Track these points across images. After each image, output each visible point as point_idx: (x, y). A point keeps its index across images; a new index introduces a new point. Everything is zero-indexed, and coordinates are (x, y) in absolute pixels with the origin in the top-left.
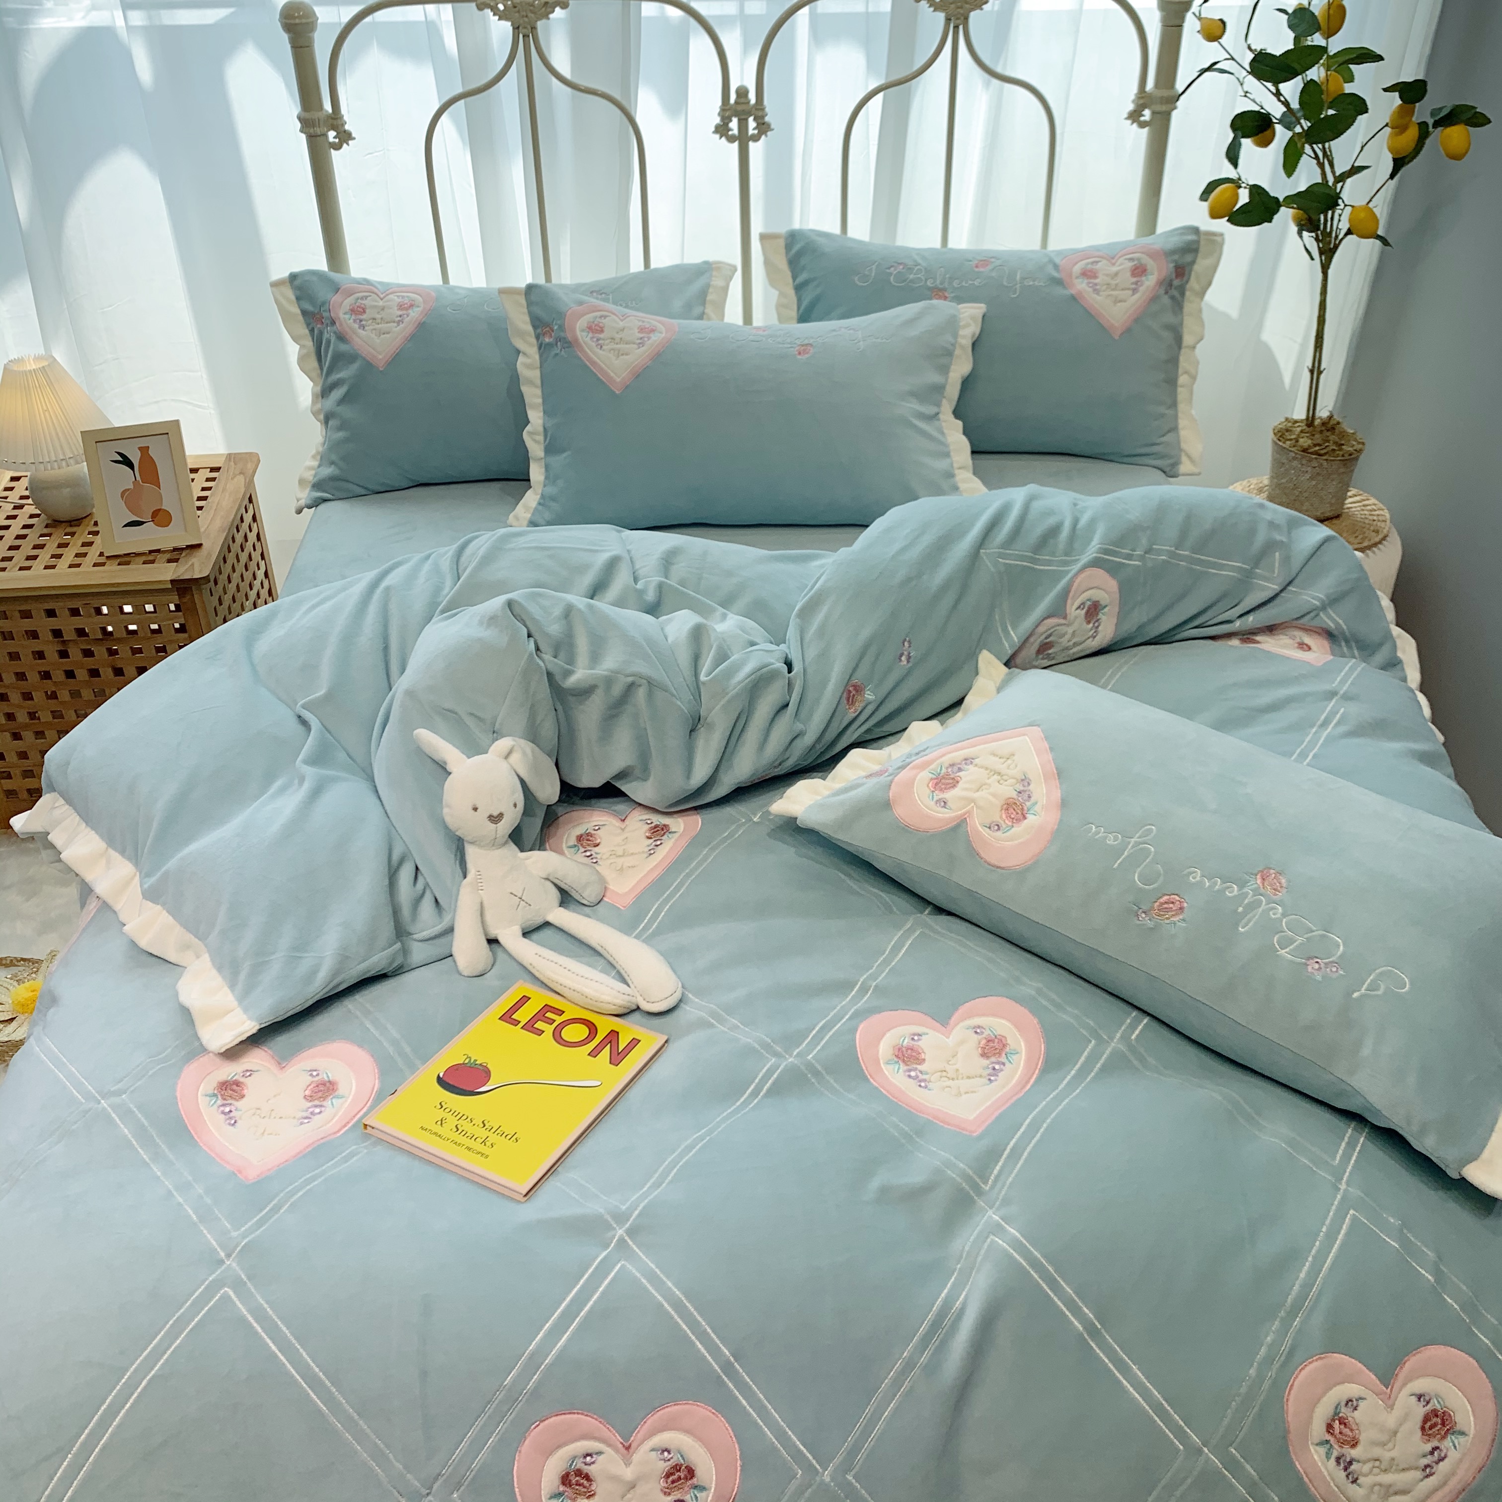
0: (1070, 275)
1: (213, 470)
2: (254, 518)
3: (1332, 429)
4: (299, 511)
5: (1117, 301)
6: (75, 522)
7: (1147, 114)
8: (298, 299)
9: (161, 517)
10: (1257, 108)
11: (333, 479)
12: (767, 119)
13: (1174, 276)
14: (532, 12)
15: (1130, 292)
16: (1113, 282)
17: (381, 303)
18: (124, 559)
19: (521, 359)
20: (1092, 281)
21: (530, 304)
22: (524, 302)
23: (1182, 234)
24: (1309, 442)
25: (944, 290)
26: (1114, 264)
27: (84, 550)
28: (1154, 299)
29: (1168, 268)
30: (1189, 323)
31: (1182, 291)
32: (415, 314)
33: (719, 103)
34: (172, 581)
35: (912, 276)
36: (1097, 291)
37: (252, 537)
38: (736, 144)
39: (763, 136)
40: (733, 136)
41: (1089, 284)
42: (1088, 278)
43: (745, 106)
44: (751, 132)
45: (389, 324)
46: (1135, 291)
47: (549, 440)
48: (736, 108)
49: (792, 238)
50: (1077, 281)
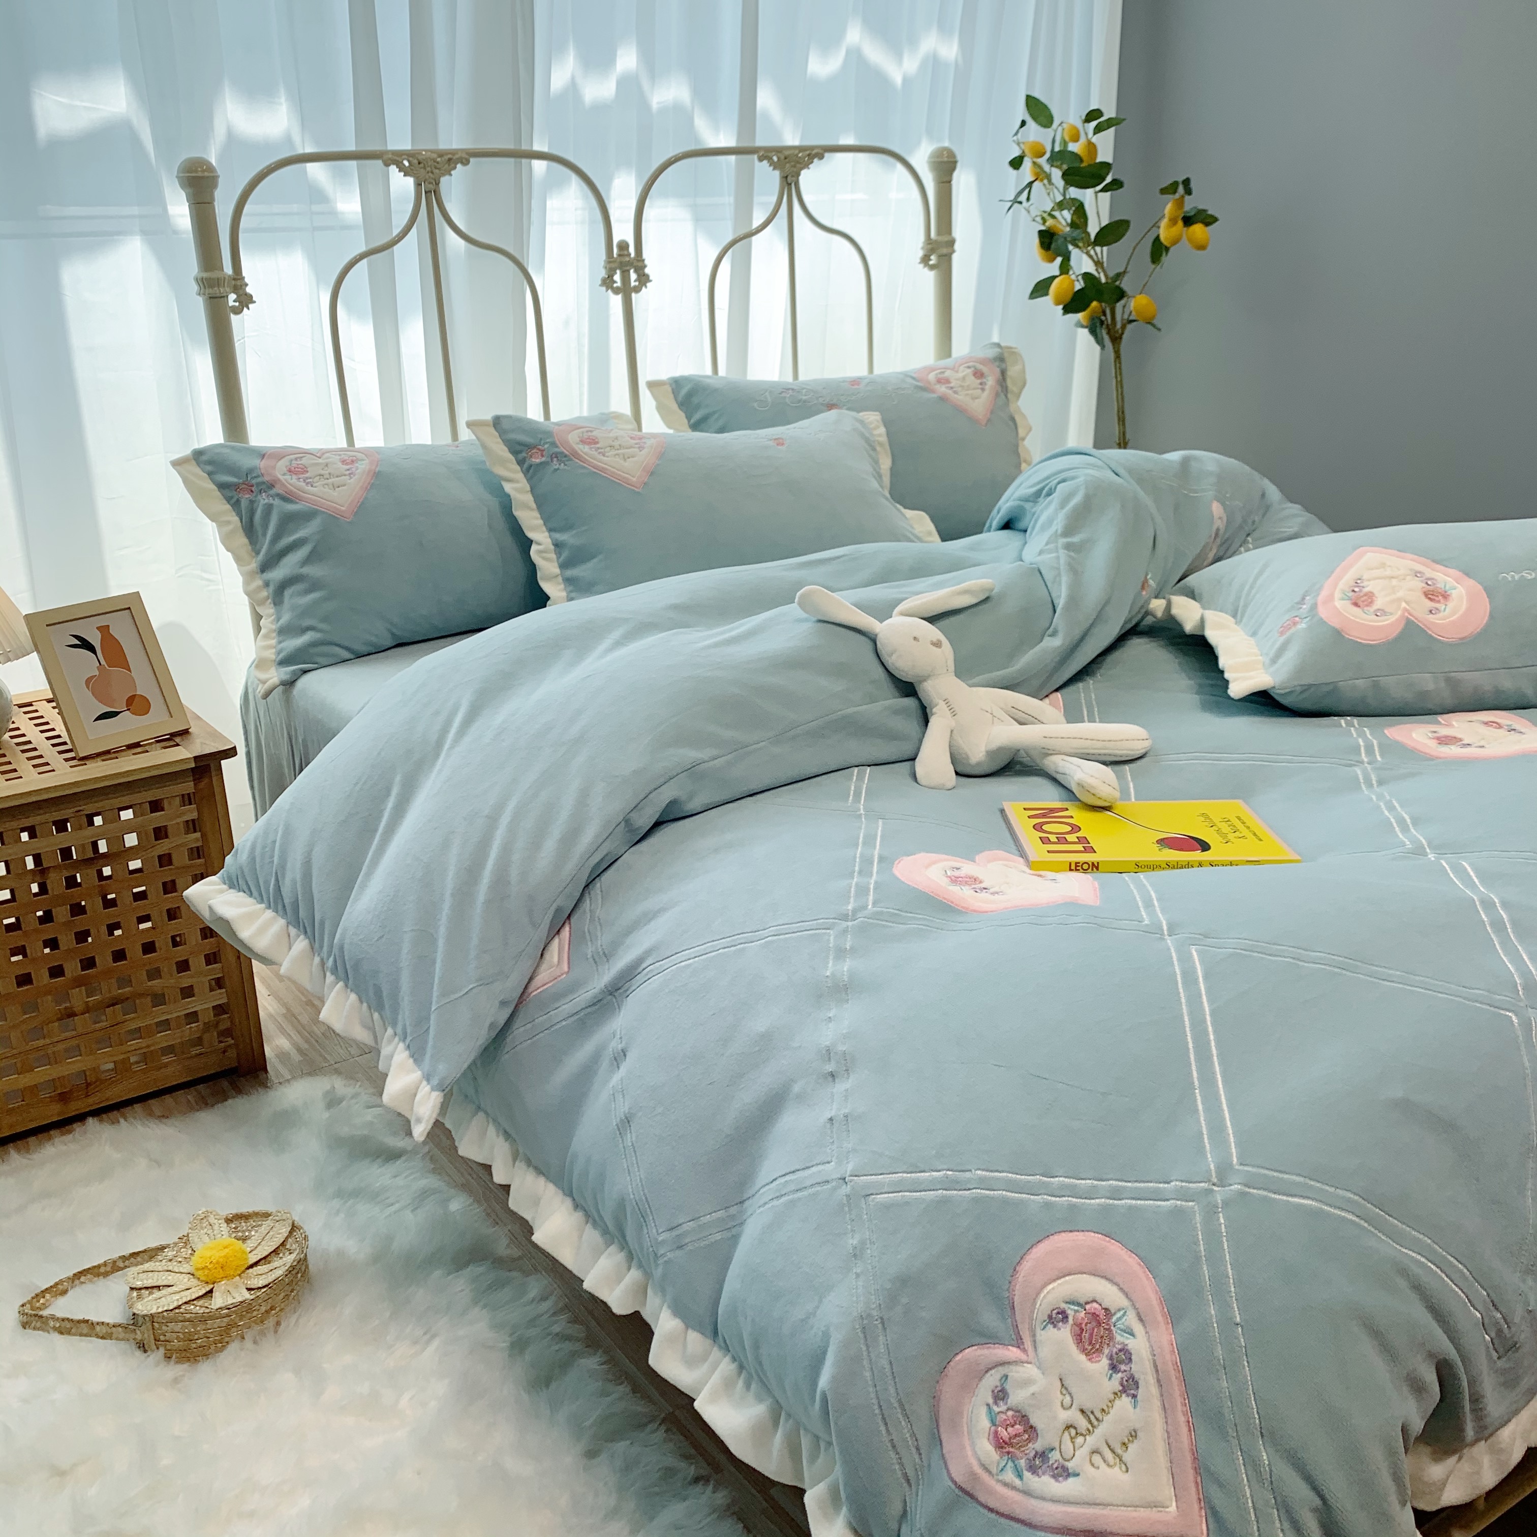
0: (929, 383)
5: (974, 398)
7: (933, 260)
8: (208, 474)
9: (137, 705)
12: (646, 269)
13: (1002, 378)
14: (433, 168)
15: (979, 391)
16: (966, 384)
17: (321, 462)
20: (948, 385)
21: (503, 434)
22: (497, 434)
23: (992, 348)
25: (836, 404)
26: (957, 372)
28: (997, 395)
29: (995, 372)
34: (196, 758)
35: (804, 398)
36: (956, 392)
38: (621, 295)
39: (644, 288)
40: (618, 288)
41: (947, 388)
42: (944, 383)
43: (627, 259)
44: (633, 284)
45: (339, 478)
46: (983, 390)
47: (565, 554)
48: (618, 260)
49: (676, 383)
50: (938, 386)
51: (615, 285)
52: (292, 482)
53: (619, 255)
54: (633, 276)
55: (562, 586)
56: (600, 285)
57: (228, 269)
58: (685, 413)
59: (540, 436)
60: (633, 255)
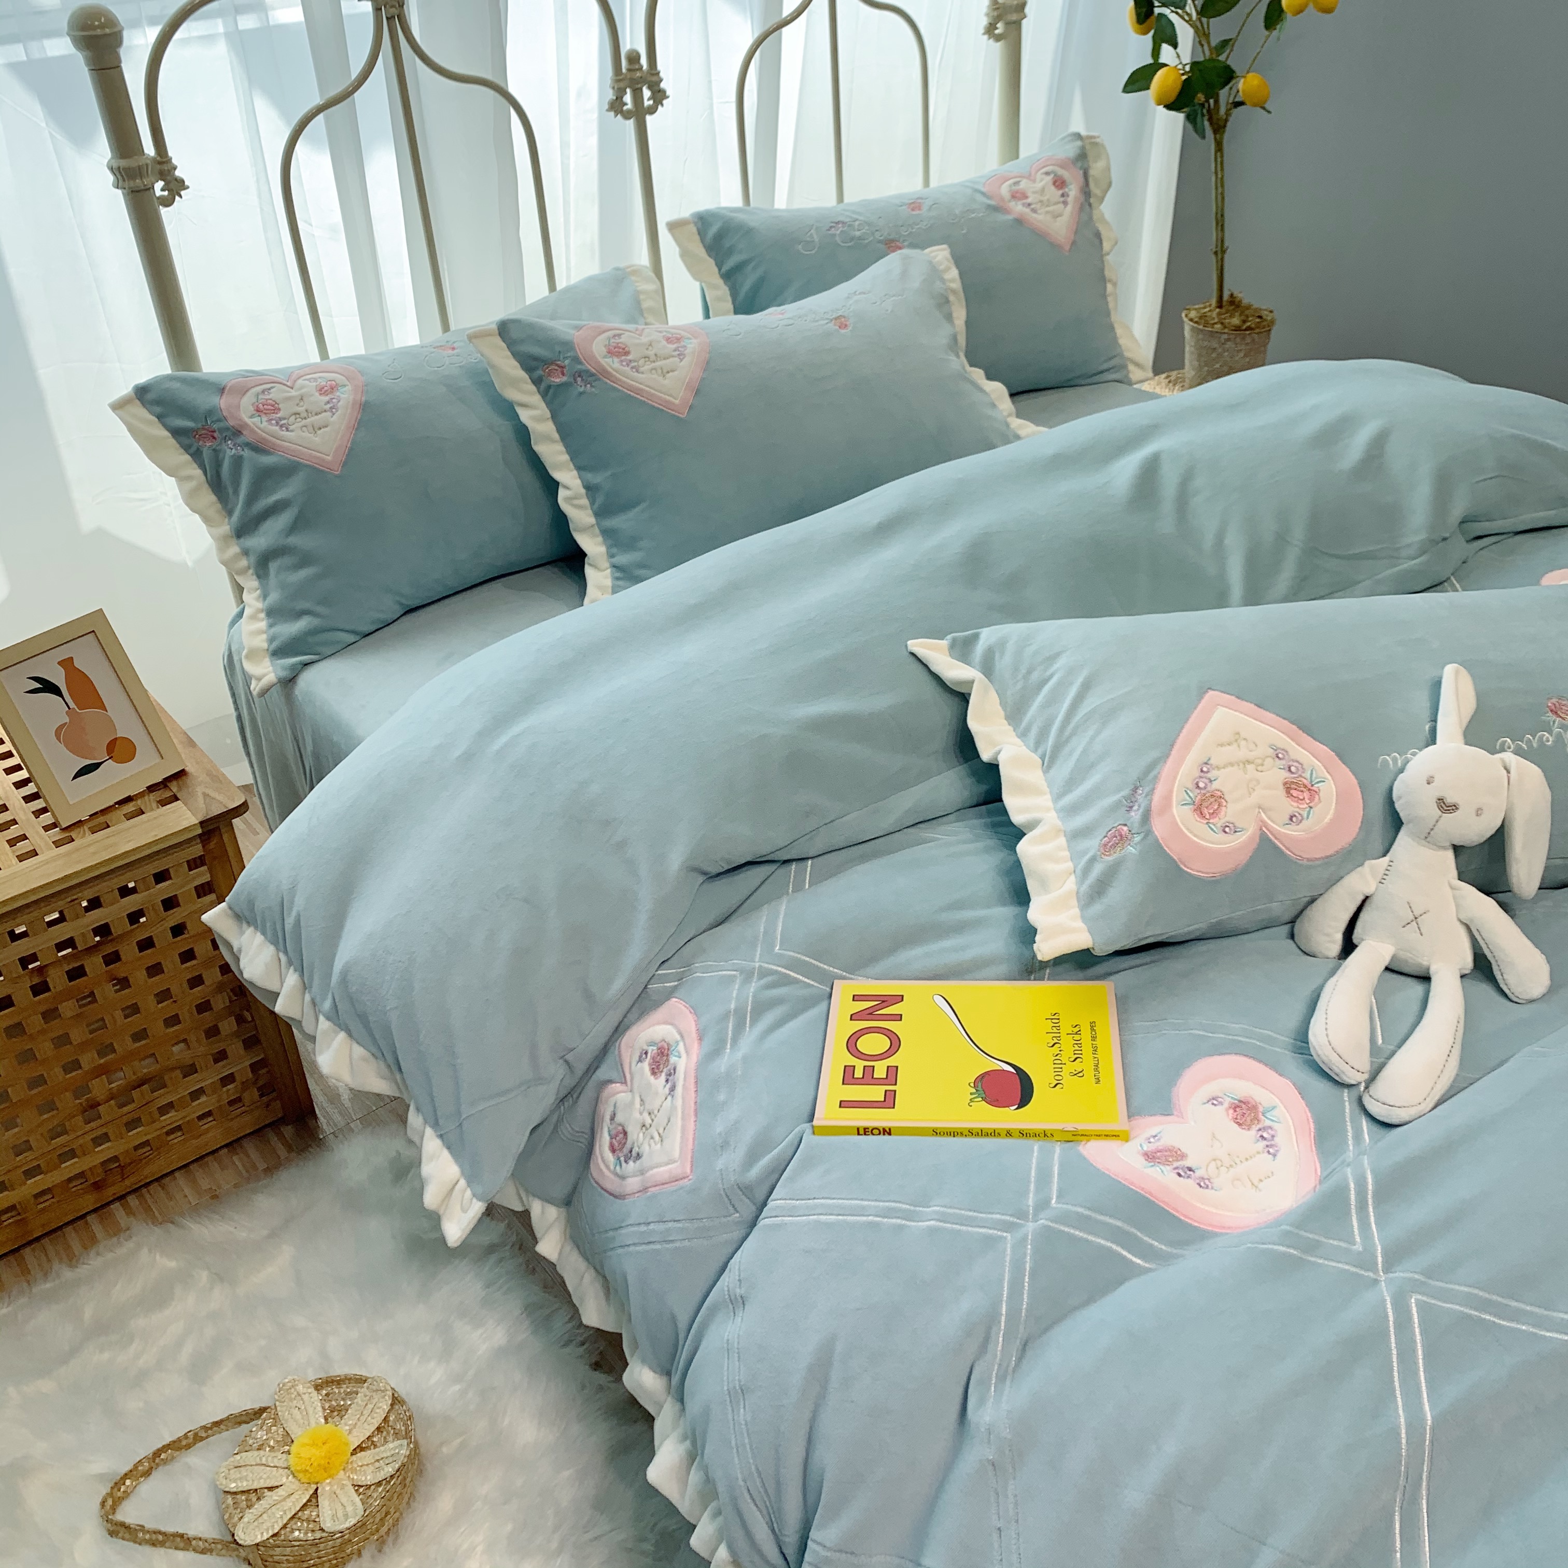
0: (1002, 199)
3: (1240, 305)
5: (1056, 216)
7: (1001, 26)
8: (158, 417)
9: (120, 751)
11: (302, 635)
13: (1084, 183)
15: (1061, 206)
16: (1045, 198)
17: (293, 393)
19: (521, 412)
20: (1025, 201)
21: (511, 344)
22: (504, 345)
23: (1072, 141)
25: (898, 238)
26: (1034, 181)
28: (1081, 209)
29: (1077, 176)
32: (346, 396)
34: (201, 823)
35: (858, 233)
36: (1034, 211)
39: (660, 107)
40: (629, 111)
41: (1024, 205)
42: (1020, 199)
43: (638, 74)
44: (648, 103)
45: (320, 416)
46: (1065, 203)
47: (600, 500)
48: (629, 77)
49: (703, 221)
50: (1012, 204)
51: (625, 108)
52: (261, 426)
53: (629, 70)
54: (647, 93)
55: (600, 539)
56: (607, 110)
57: (149, 149)
58: (715, 260)
59: (558, 348)
60: (645, 67)
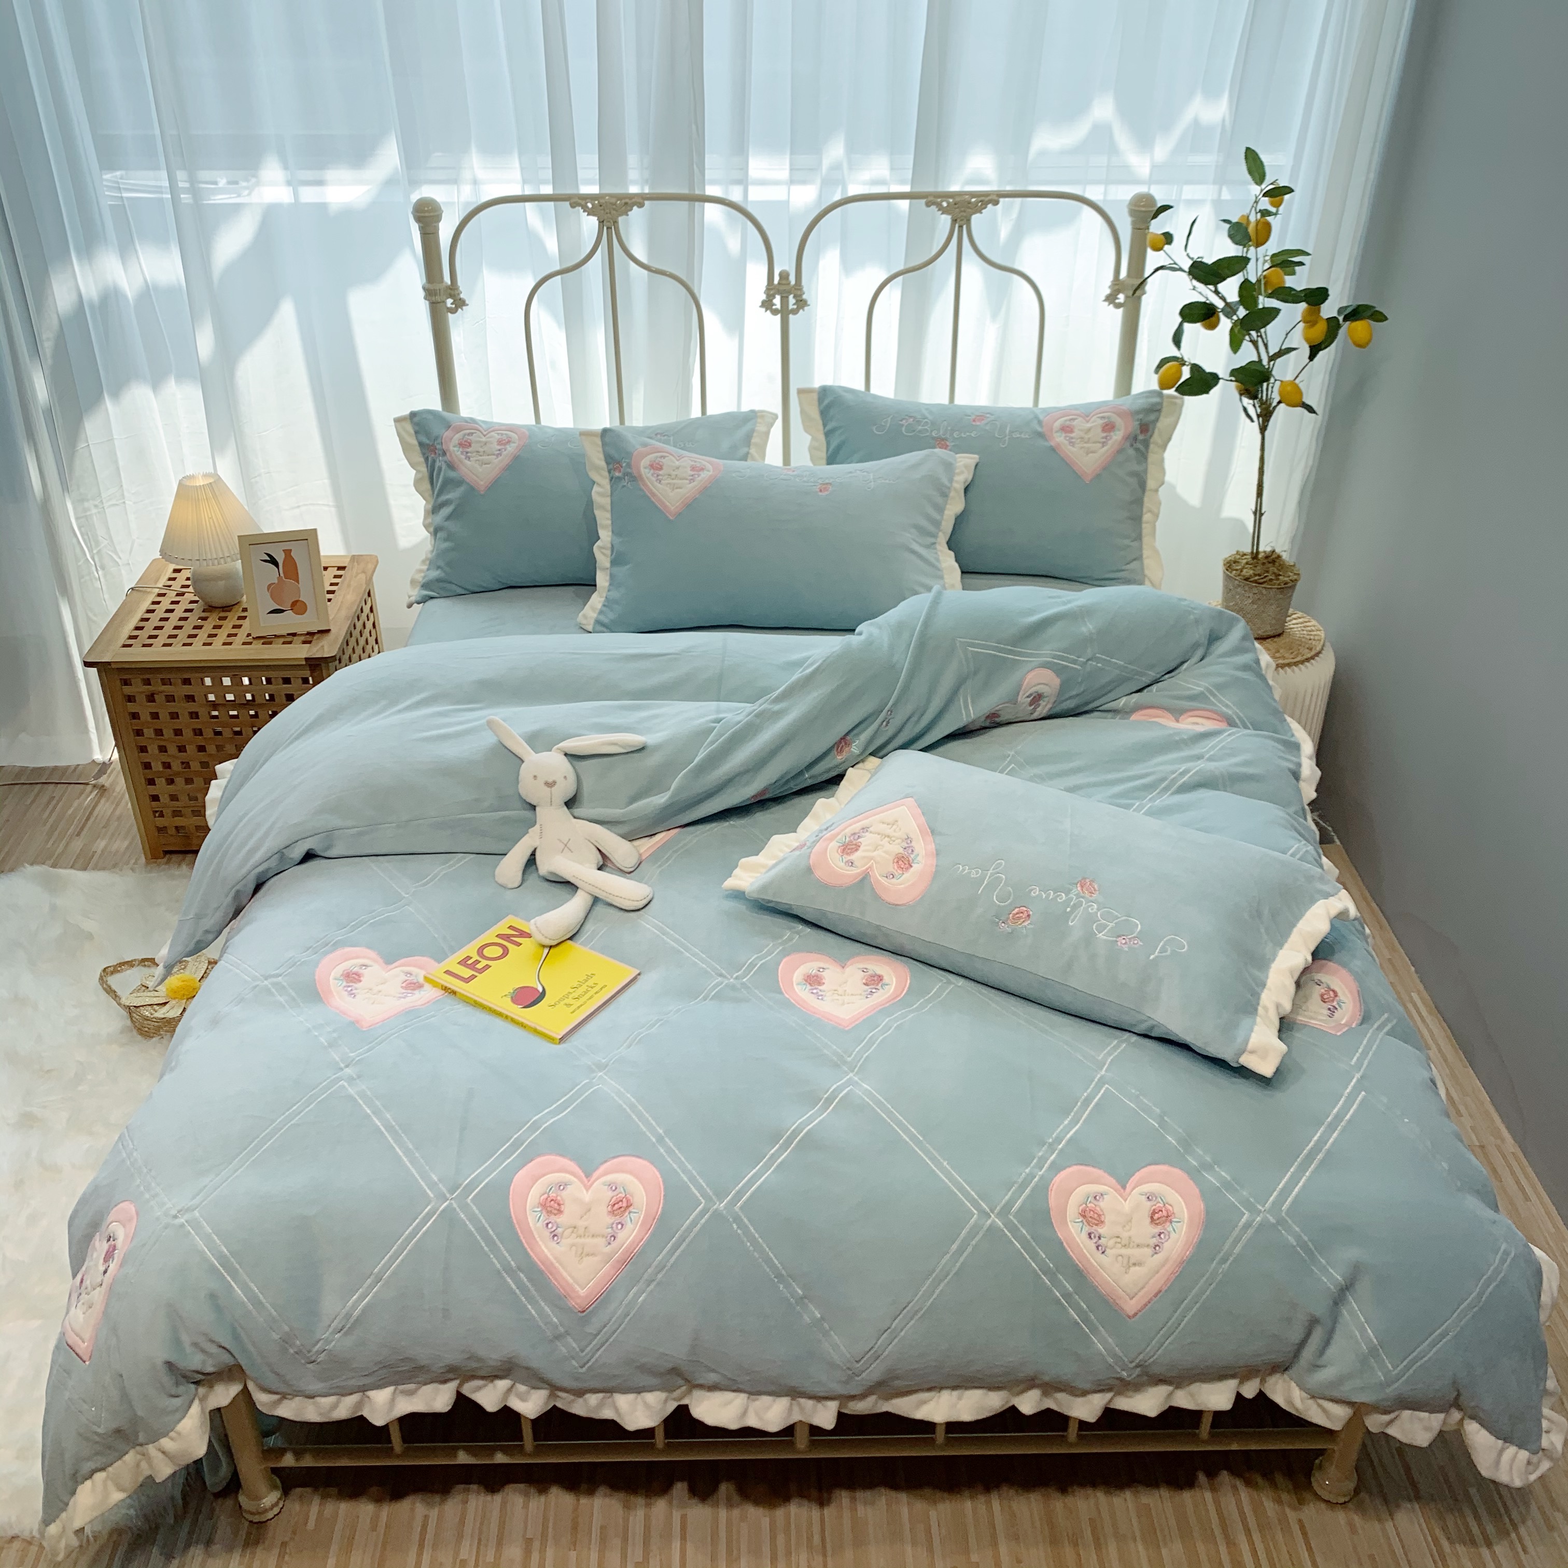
0: (1051, 430)
1: (340, 568)
2: (371, 610)
3: (1273, 562)
4: (410, 606)
5: (1088, 452)
6: (227, 608)
8: (416, 432)
9: (298, 607)
10: (1203, 300)
11: (439, 580)
12: (804, 297)
13: (1139, 432)
14: (614, 209)
15: (1100, 445)
16: (1086, 437)
17: (484, 439)
18: (267, 640)
19: (596, 489)
20: (1069, 435)
21: (604, 444)
22: (600, 443)
23: (1147, 397)
24: (1251, 572)
25: (946, 439)
27: (235, 631)
28: (1120, 451)
29: (1134, 426)
30: (1152, 469)
31: (1146, 444)
32: (511, 449)
33: (766, 283)
34: (306, 659)
35: (920, 428)
36: (1072, 444)
37: (369, 625)
38: (779, 316)
40: (776, 310)
41: (1066, 437)
42: (1066, 432)
43: (787, 287)
45: (490, 456)
46: (1104, 444)
47: (617, 554)
48: (779, 287)
49: (824, 392)
50: (1057, 435)
51: (774, 307)
52: (457, 454)
56: (760, 306)
58: (823, 422)
59: (626, 455)
60: (793, 283)
